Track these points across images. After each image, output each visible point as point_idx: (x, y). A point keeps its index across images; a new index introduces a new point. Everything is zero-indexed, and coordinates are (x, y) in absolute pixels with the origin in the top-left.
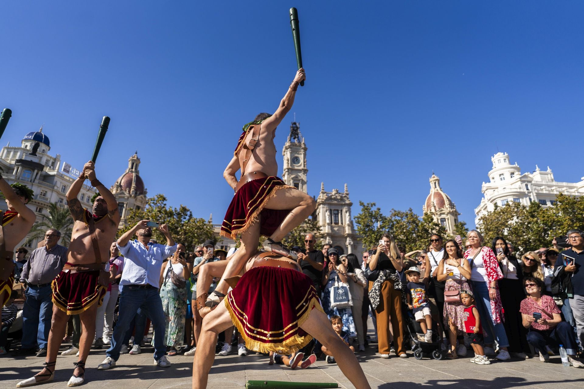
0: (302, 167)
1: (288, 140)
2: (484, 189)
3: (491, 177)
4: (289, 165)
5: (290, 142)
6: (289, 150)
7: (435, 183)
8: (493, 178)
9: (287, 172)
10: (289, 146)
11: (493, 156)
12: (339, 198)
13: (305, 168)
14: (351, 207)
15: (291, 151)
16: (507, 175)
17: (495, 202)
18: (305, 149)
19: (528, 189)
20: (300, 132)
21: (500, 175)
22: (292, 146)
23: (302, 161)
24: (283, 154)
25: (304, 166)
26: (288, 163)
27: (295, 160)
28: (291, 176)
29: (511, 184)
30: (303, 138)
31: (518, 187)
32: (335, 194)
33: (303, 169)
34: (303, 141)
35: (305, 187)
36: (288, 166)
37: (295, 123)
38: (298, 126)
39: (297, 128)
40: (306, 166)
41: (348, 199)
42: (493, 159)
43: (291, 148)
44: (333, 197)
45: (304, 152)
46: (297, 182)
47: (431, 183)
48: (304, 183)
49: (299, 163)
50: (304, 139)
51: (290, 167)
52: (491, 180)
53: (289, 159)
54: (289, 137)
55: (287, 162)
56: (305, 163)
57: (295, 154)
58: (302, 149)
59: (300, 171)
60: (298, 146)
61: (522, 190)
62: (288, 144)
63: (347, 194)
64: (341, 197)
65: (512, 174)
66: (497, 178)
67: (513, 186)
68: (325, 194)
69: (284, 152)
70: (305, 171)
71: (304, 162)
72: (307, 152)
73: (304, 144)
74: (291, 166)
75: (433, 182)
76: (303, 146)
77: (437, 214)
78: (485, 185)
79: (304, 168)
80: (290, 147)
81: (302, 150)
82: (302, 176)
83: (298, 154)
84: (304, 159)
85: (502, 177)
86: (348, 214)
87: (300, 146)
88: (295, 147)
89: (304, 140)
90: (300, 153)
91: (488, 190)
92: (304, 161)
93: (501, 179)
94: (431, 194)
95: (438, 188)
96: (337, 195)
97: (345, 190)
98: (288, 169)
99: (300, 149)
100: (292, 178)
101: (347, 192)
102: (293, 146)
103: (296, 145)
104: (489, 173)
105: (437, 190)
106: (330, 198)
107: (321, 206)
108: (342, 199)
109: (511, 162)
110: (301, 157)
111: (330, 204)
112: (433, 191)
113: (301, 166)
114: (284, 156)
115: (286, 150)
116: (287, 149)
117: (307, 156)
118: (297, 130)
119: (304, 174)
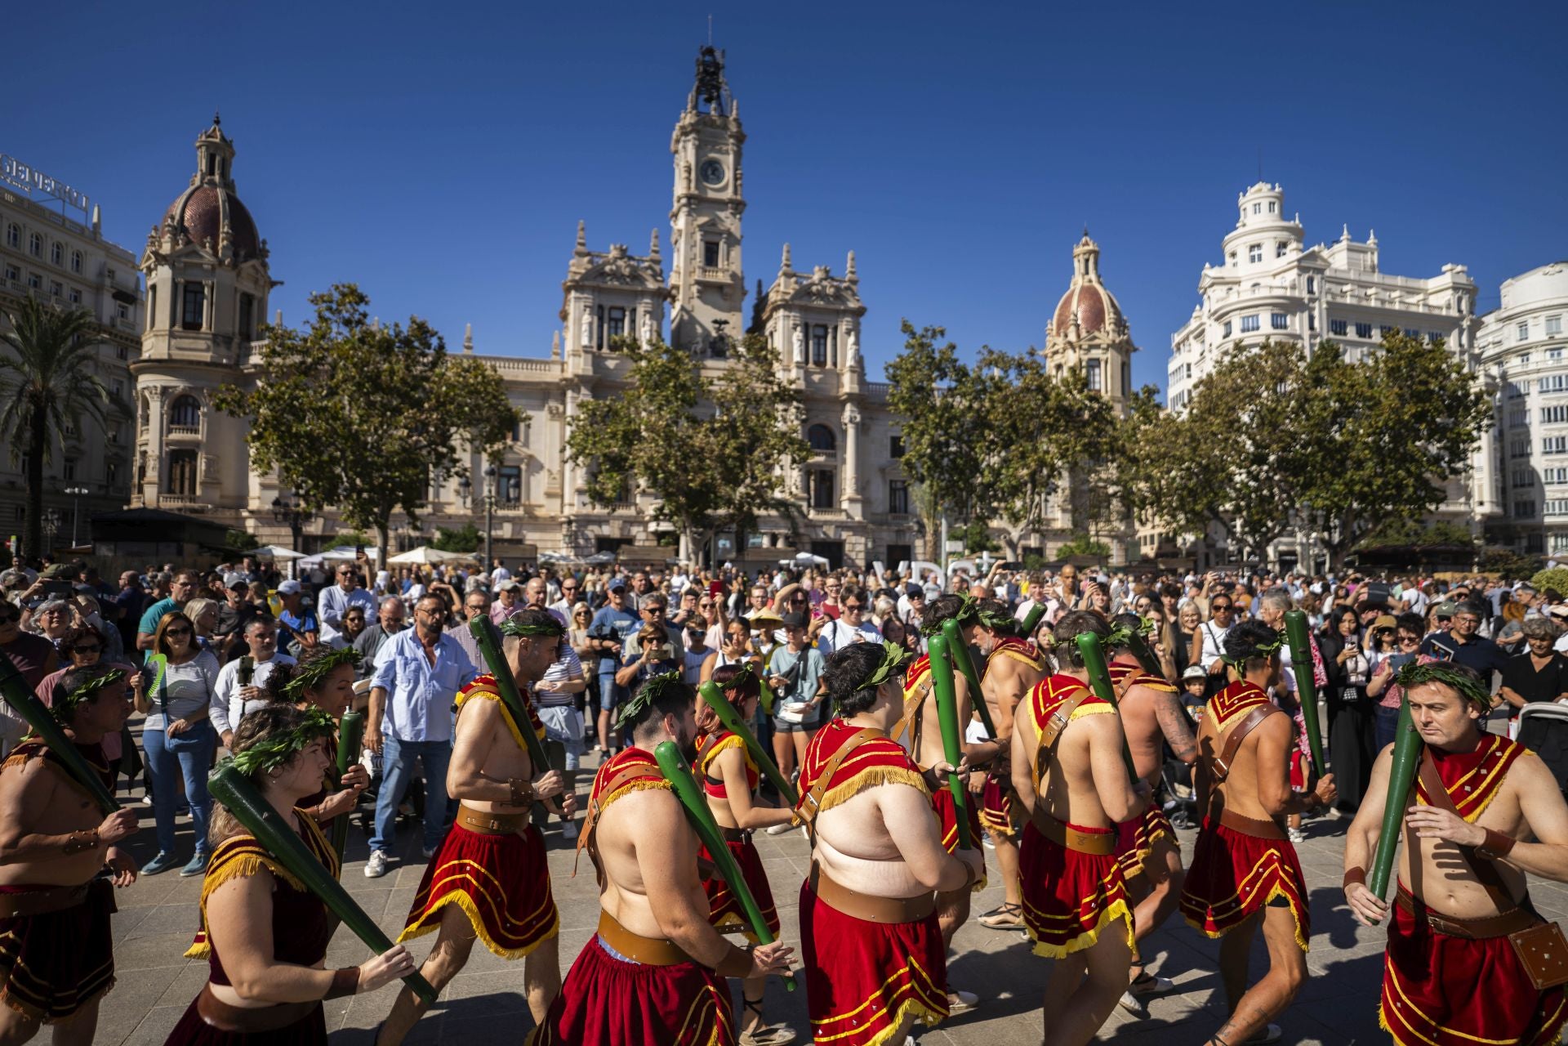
0: (728, 194)
1: (689, 106)
2: (1206, 282)
3: (1228, 249)
4: (693, 185)
5: (694, 111)
6: (691, 137)
7: (1087, 261)
8: (1233, 255)
9: (684, 205)
10: (691, 124)
11: (1245, 193)
12: (830, 291)
13: (739, 197)
14: (862, 320)
15: (696, 142)
16: (1268, 250)
17: (1226, 319)
18: (740, 138)
19: (1311, 291)
21: (1252, 248)
22: (700, 127)
23: (729, 175)
24: (673, 148)
25: (735, 192)
26: (689, 180)
27: (710, 172)
28: (695, 219)
29: (1274, 276)
30: (735, 103)
31: (1287, 284)
32: (821, 280)
33: (731, 201)
34: (734, 112)
35: (736, 253)
36: (689, 188)
37: (710, 51)
38: (720, 60)
39: (718, 67)
40: (739, 191)
41: (854, 294)
42: (1242, 200)
43: (698, 132)
44: (814, 288)
45: (735, 148)
46: (713, 239)
47: (1076, 260)
48: (732, 241)
49: (719, 179)
50: (738, 104)
51: (693, 191)
52: (1228, 260)
53: (693, 167)
54: (690, 97)
55: (685, 175)
56: (739, 182)
57: (711, 151)
58: (731, 136)
59: (722, 204)
60: (718, 127)
61: (1297, 294)
62: (688, 119)
63: (854, 282)
64: (838, 289)
65: (1283, 245)
66: (1243, 254)
67: (1277, 282)
68: (793, 279)
69: (678, 141)
70: (738, 206)
71: (736, 179)
72: (744, 146)
73: (735, 120)
74: (697, 187)
75: (1082, 258)
76: (733, 128)
77: (1080, 347)
78: (1210, 273)
79: (734, 197)
80: (695, 128)
81: (731, 141)
82: (729, 221)
83: (720, 151)
84: (736, 169)
85: (1256, 252)
86: (852, 339)
87: (725, 127)
88: (710, 130)
89: (737, 109)
90: (724, 148)
91: (1215, 287)
92: (735, 175)
93: (1253, 259)
94: (1073, 291)
95: (1092, 275)
96: (825, 283)
97: (849, 269)
98: (689, 197)
99: (723, 137)
100: (701, 227)
101: (854, 277)
102: (705, 124)
103: (712, 124)
104: (1226, 238)
105: (1090, 281)
106: (805, 292)
107: (781, 313)
108: (838, 296)
109: (1285, 215)
110: (728, 161)
111: (804, 310)
112: (1078, 282)
113: (725, 188)
114: (677, 156)
115: (683, 138)
116: (685, 133)
117: (744, 160)
118: (716, 74)
119: (734, 215)
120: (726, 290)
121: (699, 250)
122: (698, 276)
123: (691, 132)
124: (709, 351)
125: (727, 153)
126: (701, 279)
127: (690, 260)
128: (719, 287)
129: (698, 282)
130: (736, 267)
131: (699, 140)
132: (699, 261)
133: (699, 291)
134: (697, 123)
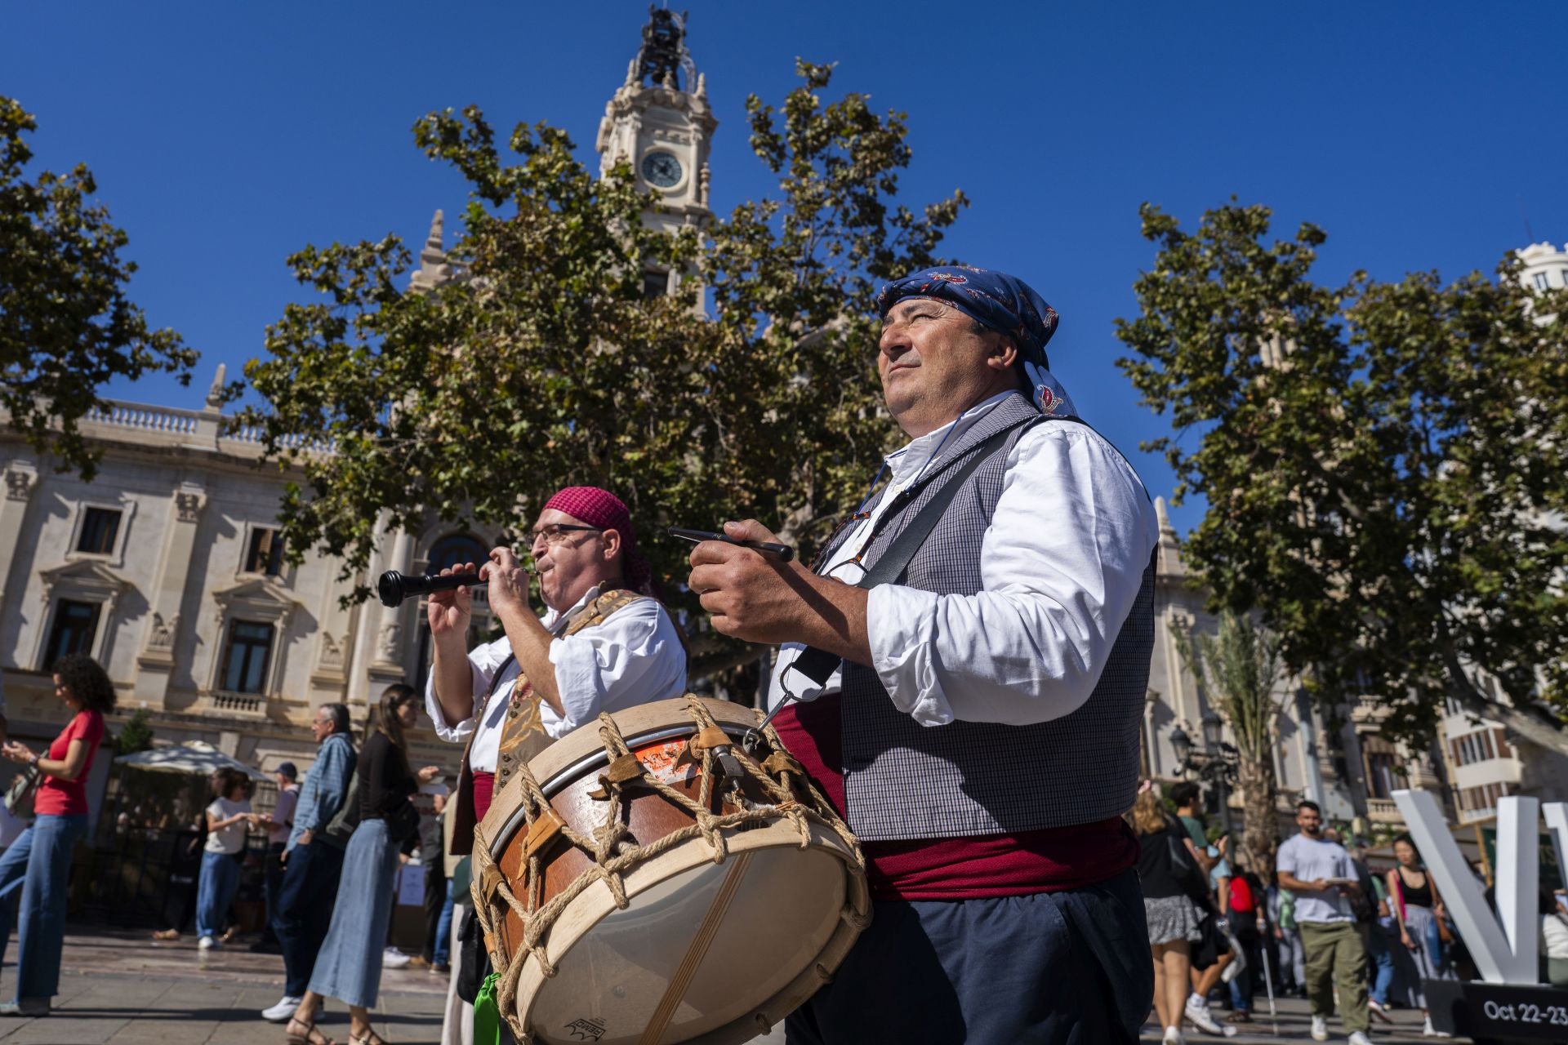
0: (688, 199)
1: (630, 77)
5: (637, 84)
6: (630, 117)
10: (632, 98)
13: (703, 206)
15: (639, 125)
18: (708, 125)
20: (687, 50)
22: (645, 104)
23: (688, 174)
24: (599, 143)
25: (698, 198)
27: (657, 166)
30: (701, 78)
33: (690, 210)
34: (700, 90)
38: (680, 25)
39: (675, 35)
40: (704, 198)
43: (642, 111)
45: (700, 136)
49: (674, 179)
50: (705, 78)
54: (633, 65)
56: (704, 185)
57: (662, 138)
58: (693, 120)
59: (676, 214)
60: (674, 106)
62: (627, 92)
69: (608, 133)
70: (701, 219)
71: (699, 181)
73: (700, 98)
76: (698, 108)
79: (697, 205)
80: (636, 104)
81: (693, 126)
83: (675, 140)
84: (699, 167)
87: (685, 107)
88: (659, 109)
89: (705, 85)
90: (682, 135)
92: (699, 174)
99: (680, 121)
102: (654, 101)
103: (665, 101)
110: (687, 157)
113: (682, 193)
114: (605, 154)
115: (618, 120)
116: (620, 113)
117: (713, 156)
118: (673, 43)
123: (630, 111)
125: (687, 142)
131: (643, 122)
134: (641, 97)
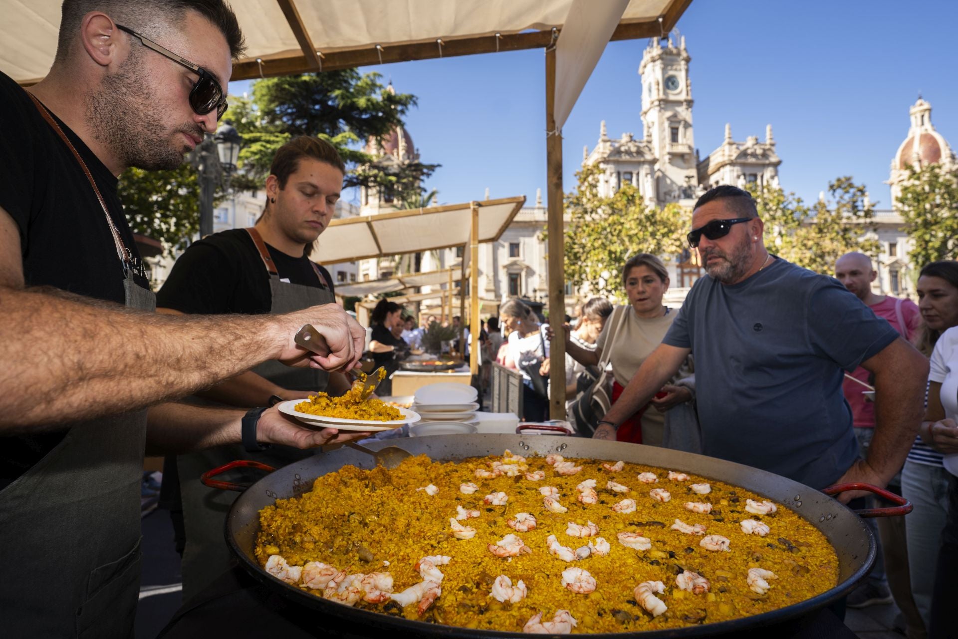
0: (683, 97)
4: (661, 93)
5: (659, 47)
6: (658, 62)
9: (656, 106)
10: (658, 55)
12: (759, 152)
13: (690, 97)
18: (688, 60)
22: (664, 56)
23: (682, 84)
25: (687, 94)
26: (659, 89)
27: (670, 84)
28: (663, 114)
32: (754, 145)
33: (686, 101)
35: (690, 132)
36: (659, 94)
40: (690, 93)
43: (662, 59)
44: (749, 151)
46: (675, 125)
48: (687, 125)
49: (676, 87)
51: (662, 96)
53: (661, 82)
55: (656, 87)
56: (689, 88)
57: (671, 70)
59: (679, 103)
60: (673, 55)
64: (764, 150)
68: (734, 146)
70: (690, 103)
71: (687, 86)
74: (664, 94)
76: (684, 54)
79: (687, 97)
80: (661, 57)
81: (683, 62)
82: (683, 112)
83: (676, 70)
84: (687, 80)
87: (679, 54)
88: (669, 57)
90: (678, 67)
92: (686, 84)
96: (756, 147)
98: (660, 101)
99: (677, 61)
100: (668, 119)
101: (773, 142)
102: (666, 54)
103: (671, 53)
106: (743, 154)
107: (728, 168)
108: (765, 155)
110: (681, 76)
111: (743, 165)
113: (681, 93)
117: (690, 73)
119: (687, 109)
120: (687, 157)
121: (667, 132)
122: (668, 149)
123: (658, 60)
124: (682, 196)
125: (681, 70)
126: (671, 151)
127: (662, 139)
128: (682, 156)
129: (669, 153)
130: (691, 142)
131: (663, 64)
132: (668, 140)
133: (670, 159)
134: (662, 54)
